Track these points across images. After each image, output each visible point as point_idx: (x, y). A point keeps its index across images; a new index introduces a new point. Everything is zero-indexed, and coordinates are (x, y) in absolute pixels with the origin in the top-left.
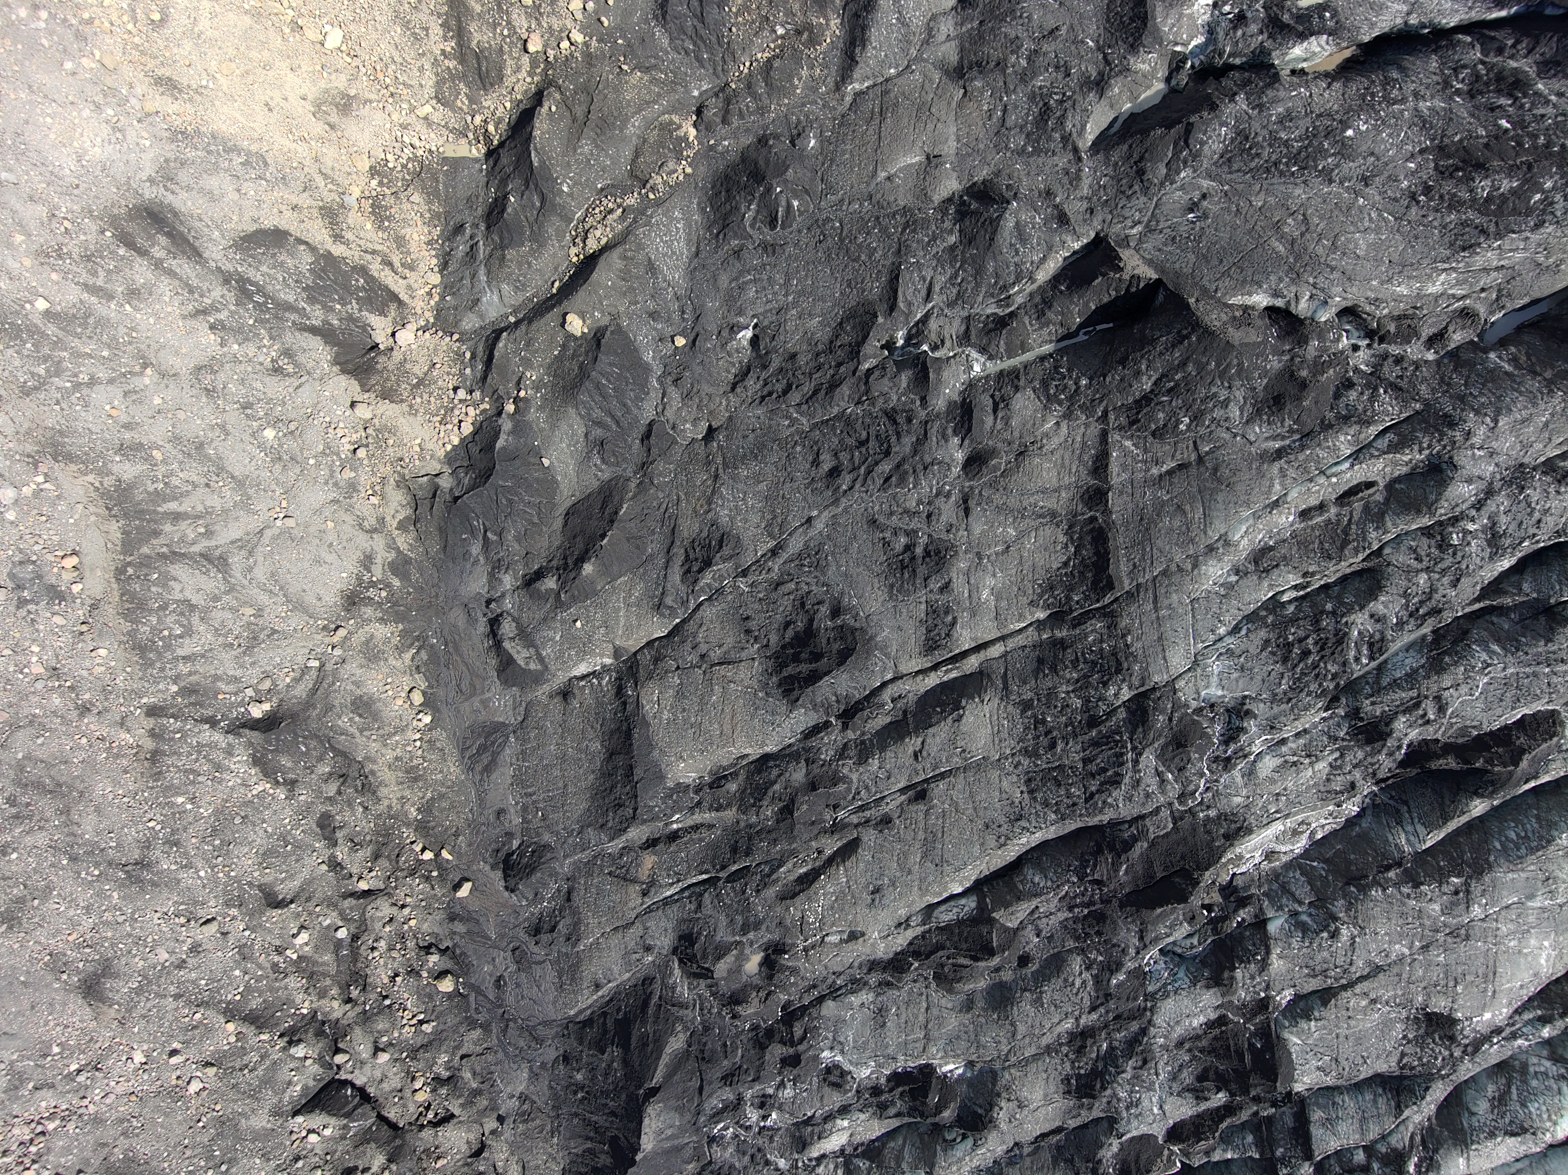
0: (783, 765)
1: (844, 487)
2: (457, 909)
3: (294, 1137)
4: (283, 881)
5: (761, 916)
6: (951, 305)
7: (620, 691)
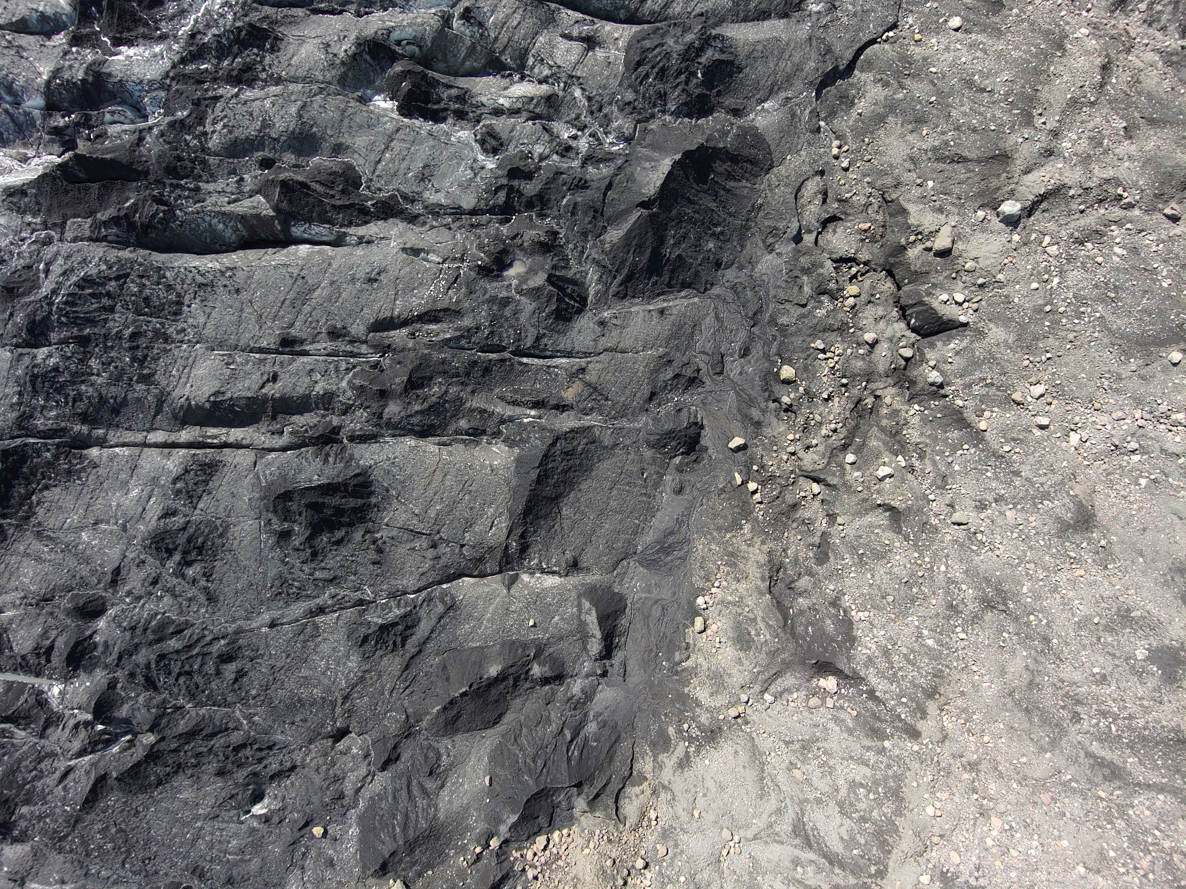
0: (404, 423)
1: (222, 642)
2: (751, 429)
3: (975, 306)
4: (880, 526)
5: (485, 307)
6: (53, 755)
7: (524, 549)
